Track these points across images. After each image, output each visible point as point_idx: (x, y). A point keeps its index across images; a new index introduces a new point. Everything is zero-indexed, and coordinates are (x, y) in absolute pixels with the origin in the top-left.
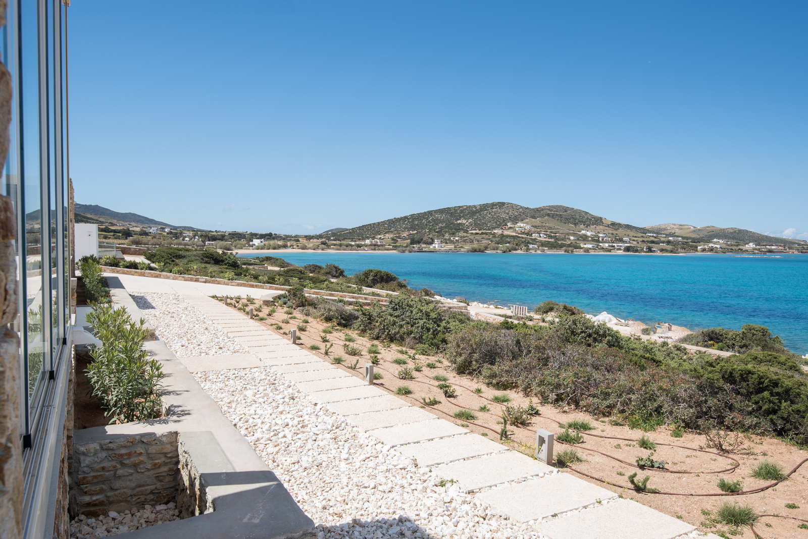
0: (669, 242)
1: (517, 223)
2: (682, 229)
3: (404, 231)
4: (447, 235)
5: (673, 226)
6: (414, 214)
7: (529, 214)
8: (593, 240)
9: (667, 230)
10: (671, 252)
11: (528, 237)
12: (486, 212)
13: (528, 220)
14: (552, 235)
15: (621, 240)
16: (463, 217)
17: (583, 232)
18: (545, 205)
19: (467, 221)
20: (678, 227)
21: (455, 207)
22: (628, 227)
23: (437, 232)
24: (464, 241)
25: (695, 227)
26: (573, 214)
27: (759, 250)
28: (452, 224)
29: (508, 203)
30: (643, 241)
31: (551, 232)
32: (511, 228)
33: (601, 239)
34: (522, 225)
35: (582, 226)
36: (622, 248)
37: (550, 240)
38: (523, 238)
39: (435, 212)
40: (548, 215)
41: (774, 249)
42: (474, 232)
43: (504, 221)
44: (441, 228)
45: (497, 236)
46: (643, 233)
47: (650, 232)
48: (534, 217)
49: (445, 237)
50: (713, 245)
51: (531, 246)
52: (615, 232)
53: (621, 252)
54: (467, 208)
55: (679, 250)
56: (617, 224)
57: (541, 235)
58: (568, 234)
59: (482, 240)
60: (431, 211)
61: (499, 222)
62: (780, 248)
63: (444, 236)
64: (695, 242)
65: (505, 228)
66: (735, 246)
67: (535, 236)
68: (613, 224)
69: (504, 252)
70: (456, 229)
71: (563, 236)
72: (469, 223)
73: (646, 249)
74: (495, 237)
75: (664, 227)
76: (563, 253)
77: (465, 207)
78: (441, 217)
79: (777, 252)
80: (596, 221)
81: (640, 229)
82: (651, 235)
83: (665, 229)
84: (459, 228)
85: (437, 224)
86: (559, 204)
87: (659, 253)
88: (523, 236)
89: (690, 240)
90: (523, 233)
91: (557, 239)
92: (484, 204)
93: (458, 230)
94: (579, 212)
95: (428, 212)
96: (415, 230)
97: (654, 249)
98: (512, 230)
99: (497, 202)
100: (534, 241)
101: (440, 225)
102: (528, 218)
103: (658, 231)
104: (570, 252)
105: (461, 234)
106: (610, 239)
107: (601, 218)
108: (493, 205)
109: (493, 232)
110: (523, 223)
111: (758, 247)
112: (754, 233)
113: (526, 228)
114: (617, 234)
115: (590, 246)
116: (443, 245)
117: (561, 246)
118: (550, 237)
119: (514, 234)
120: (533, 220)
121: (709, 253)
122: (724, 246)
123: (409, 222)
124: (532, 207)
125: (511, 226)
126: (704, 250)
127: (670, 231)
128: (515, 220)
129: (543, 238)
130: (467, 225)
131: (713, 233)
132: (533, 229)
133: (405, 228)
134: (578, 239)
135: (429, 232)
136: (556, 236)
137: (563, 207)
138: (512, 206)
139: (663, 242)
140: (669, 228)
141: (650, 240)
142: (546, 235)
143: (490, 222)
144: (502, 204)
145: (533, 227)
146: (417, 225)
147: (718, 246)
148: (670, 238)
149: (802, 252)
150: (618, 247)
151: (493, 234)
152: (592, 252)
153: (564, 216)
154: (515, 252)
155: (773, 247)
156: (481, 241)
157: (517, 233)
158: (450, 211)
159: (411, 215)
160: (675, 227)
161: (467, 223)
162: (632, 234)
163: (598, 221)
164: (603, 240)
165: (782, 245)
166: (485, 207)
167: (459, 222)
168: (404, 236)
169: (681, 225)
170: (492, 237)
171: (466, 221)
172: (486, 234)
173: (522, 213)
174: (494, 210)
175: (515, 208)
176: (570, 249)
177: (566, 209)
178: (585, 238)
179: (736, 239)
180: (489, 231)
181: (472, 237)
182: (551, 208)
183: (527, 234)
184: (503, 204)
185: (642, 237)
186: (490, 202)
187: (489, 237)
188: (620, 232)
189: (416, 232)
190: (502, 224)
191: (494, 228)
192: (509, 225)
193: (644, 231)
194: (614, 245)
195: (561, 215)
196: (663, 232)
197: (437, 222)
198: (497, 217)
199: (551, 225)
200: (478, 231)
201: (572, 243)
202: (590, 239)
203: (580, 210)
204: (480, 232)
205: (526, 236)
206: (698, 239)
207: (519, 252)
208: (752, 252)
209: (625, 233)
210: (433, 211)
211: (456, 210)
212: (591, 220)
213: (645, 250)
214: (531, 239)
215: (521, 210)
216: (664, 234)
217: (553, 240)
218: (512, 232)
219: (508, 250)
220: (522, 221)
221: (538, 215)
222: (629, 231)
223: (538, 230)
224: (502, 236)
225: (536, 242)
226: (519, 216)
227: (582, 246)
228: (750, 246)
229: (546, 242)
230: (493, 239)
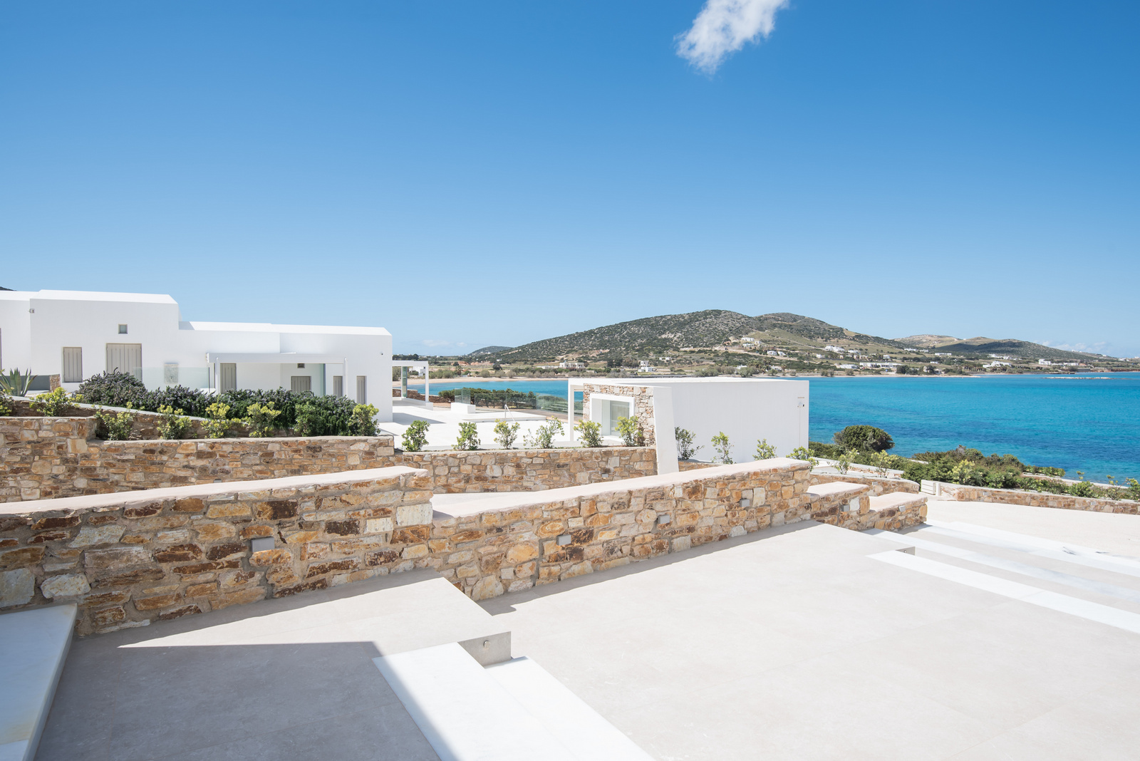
1: (740, 337)
2: (942, 342)
3: (591, 350)
4: (651, 354)
5: (930, 338)
6: (602, 327)
7: (754, 325)
8: (846, 358)
9: (923, 343)
10: (961, 373)
11: (762, 355)
12: (698, 322)
13: (754, 333)
14: (792, 352)
15: (880, 358)
16: (668, 329)
17: (828, 348)
18: (768, 313)
19: (675, 336)
20: (936, 339)
21: (656, 317)
22: (878, 340)
23: (637, 350)
24: (678, 362)
26: (805, 324)
27: (1059, 368)
28: (655, 339)
29: (725, 312)
32: (735, 344)
33: (855, 357)
34: (748, 340)
35: (820, 340)
37: (792, 359)
38: (756, 357)
39: (629, 324)
42: (687, 349)
43: (724, 335)
44: (641, 345)
45: (720, 354)
47: (908, 346)
48: (760, 329)
49: (650, 357)
50: (999, 363)
52: (864, 347)
53: (893, 374)
54: (672, 318)
55: (963, 370)
56: (863, 336)
57: (779, 353)
58: (811, 351)
59: (702, 360)
60: (625, 323)
61: (718, 336)
62: (1081, 365)
63: (648, 356)
64: (971, 359)
65: (728, 344)
66: (1024, 363)
67: (770, 354)
70: (662, 346)
72: (678, 338)
73: (927, 370)
74: (717, 356)
75: (918, 339)
77: (669, 317)
78: (639, 331)
80: (837, 332)
82: (910, 349)
84: (664, 346)
85: (635, 340)
86: (786, 312)
88: (754, 354)
89: (962, 357)
90: (754, 350)
91: (801, 357)
92: (693, 313)
93: (666, 347)
94: (813, 321)
95: (620, 324)
96: (606, 348)
97: (938, 370)
99: (710, 309)
100: (771, 361)
101: (639, 341)
102: (754, 330)
104: (829, 375)
105: (671, 352)
106: (866, 356)
107: (842, 329)
108: (706, 314)
109: (713, 350)
110: (750, 337)
111: (1054, 364)
112: (1039, 346)
113: (755, 343)
114: (866, 350)
115: (848, 367)
116: (652, 367)
118: (791, 355)
119: (742, 352)
120: (761, 332)
122: (1013, 364)
123: (596, 337)
125: (735, 341)
128: (738, 333)
129: (781, 356)
130: (675, 341)
132: (764, 345)
133: (593, 346)
134: (827, 357)
135: (627, 350)
136: (797, 354)
137: (791, 315)
138: (731, 315)
140: (925, 341)
142: (784, 352)
143: (706, 336)
145: (763, 342)
146: (609, 341)
147: (1008, 364)
148: (936, 354)
149: (1112, 370)
151: (714, 352)
153: (794, 327)
155: (1072, 364)
156: (702, 362)
157: (745, 350)
158: (650, 322)
159: (599, 328)
160: (932, 339)
161: (675, 338)
162: (886, 349)
163: (838, 333)
165: (1079, 360)
166: (695, 317)
167: (663, 336)
168: (593, 357)
169: (941, 337)
170: (714, 356)
171: (673, 336)
172: (705, 352)
173: (745, 325)
175: (734, 317)
176: (829, 371)
178: (833, 356)
180: (708, 349)
181: (687, 356)
182: (776, 317)
183: (760, 351)
184: (719, 312)
185: (900, 352)
186: (701, 309)
187: (710, 357)
188: (871, 347)
189: (608, 350)
190: (722, 338)
191: (713, 344)
192: (732, 339)
193: (900, 345)
195: (791, 326)
196: (919, 346)
197: (633, 337)
198: (714, 329)
199: (785, 339)
200: (692, 349)
201: (822, 363)
203: (813, 319)
204: (696, 350)
205: (758, 354)
209: (876, 348)
210: (627, 322)
211: (658, 322)
213: (925, 371)
215: (743, 320)
216: (925, 348)
217: (795, 359)
218: (739, 349)
219: (749, 374)
220: (747, 334)
221: (764, 326)
222: (881, 345)
223: (771, 346)
224: (727, 354)
225: (775, 362)
226: (742, 328)
227: (838, 367)
228: (1042, 363)
229: (787, 361)
230: (717, 359)
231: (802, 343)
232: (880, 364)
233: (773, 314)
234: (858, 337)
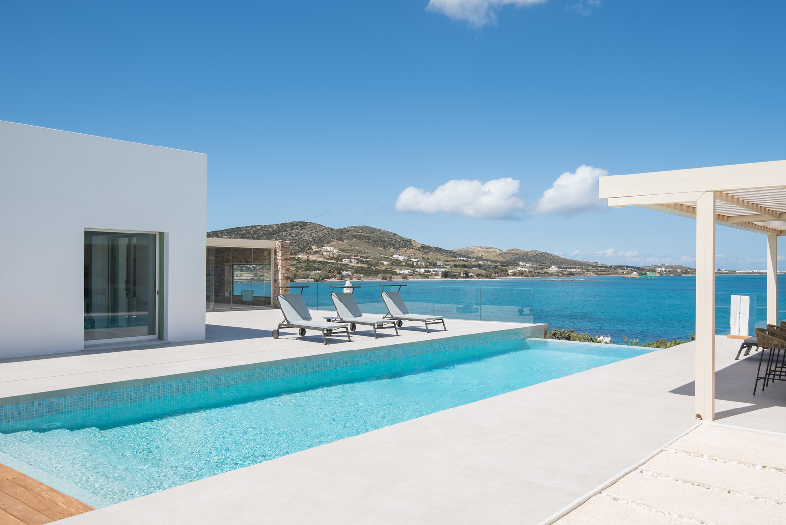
0: (480, 266)
1: (323, 246)
2: (488, 252)
5: (479, 249)
7: (335, 236)
8: (407, 265)
9: (474, 253)
10: (487, 277)
11: (338, 262)
12: (285, 233)
13: (334, 243)
14: (364, 259)
15: (434, 265)
17: (395, 256)
18: (350, 226)
20: (484, 250)
21: (247, 227)
22: (438, 250)
25: (500, 250)
26: (381, 236)
27: (562, 273)
29: (311, 223)
30: (455, 266)
31: (362, 257)
32: (316, 252)
33: (415, 264)
34: (329, 249)
35: (392, 249)
36: (440, 273)
37: (363, 266)
38: (333, 264)
39: (221, 233)
40: (355, 237)
41: (574, 272)
43: (308, 244)
45: (302, 261)
46: (454, 257)
47: (460, 255)
48: (340, 239)
50: (521, 269)
51: (344, 273)
52: (426, 256)
54: (261, 228)
55: (493, 275)
56: (427, 247)
57: (353, 260)
58: (381, 259)
60: (216, 231)
61: (303, 245)
62: (579, 270)
64: (504, 266)
65: (310, 252)
66: (540, 269)
67: (345, 261)
68: (423, 247)
69: (317, 281)
71: (376, 261)
73: (463, 274)
74: (300, 262)
75: (471, 250)
76: (380, 280)
77: (259, 227)
79: (577, 275)
80: (406, 243)
81: (451, 252)
82: (461, 258)
83: (472, 252)
86: (365, 225)
87: (475, 279)
88: (333, 261)
89: (498, 264)
90: (332, 258)
91: (370, 264)
92: (282, 224)
94: (387, 233)
97: (471, 274)
98: (318, 255)
99: (297, 221)
100: (346, 267)
102: (335, 240)
103: (466, 254)
104: (388, 279)
106: (424, 264)
107: (410, 241)
108: (293, 225)
109: (296, 257)
110: (329, 246)
111: (560, 270)
112: (554, 256)
113: (334, 252)
114: (428, 258)
115: (406, 272)
117: (376, 273)
118: (362, 262)
119: (322, 259)
120: (341, 242)
121: (519, 277)
122: (531, 269)
124: (335, 228)
125: (317, 250)
126: (515, 274)
127: (477, 254)
128: (321, 242)
129: (354, 263)
131: (517, 256)
132: (343, 254)
134: (392, 265)
136: (368, 261)
137: (370, 228)
138: (315, 227)
139: (475, 266)
140: (476, 251)
141: (462, 264)
142: (358, 259)
144: (303, 224)
145: (342, 251)
147: (526, 270)
148: (480, 262)
149: (597, 275)
150: (434, 273)
151: (297, 260)
152: (410, 279)
153: (372, 238)
154: (328, 280)
155: (573, 270)
157: (325, 258)
158: (241, 231)
160: (481, 250)
162: (443, 257)
163: (407, 244)
164: (417, 265)
165: (579, 267)
166: (283, 227)
169: (487, 248)
170: (297, 263)
173: (327, 235)
174: (294, 231)
175: (318, 228)
176: (388, 275)
177: (373, 230)
178: (398, 263)
179: (539, 262)
180: (292, 256)
182: (356, 229)
183: (337, 259)
184: (305, 224)
185: (453, 260)
186: (289, 221)
187: (293, 263)
188: (432, 256)
190: (305, 247)
191: (297, 252)
192: (314, 248)
193: (454, 254)
194: (430, 270)
195: (368, 237)
196: (470, 255)
198: (299, 239)
199: (360, 248)
201: (387, 269)
202: (404, 263)
203: (388, 232)
205: (335, 261)
206: (505, 263)
207: (333, 280)
208: (557, 275)
209: (436, 257)
210: (218, 231)
211: (248, 231)
212: (400, 242)
213: (462, 275)
214: (342, 264)
215: (326, 231)
216: (474, 258)
217: (365, 266)
218: (319, 257)
219: (321, 278)
220: (328, 243)
221: (344, 237)
222: (440, 254)
223: (347, 254)
224: (308, 261)
225: (349, 268)
226: (324, 238)
227: (398, 272)
228: (553, 269)
229: (358, 267)
230: (299, 266)
231: (375, 252)
232: (431, 270)
233: (355, 227)
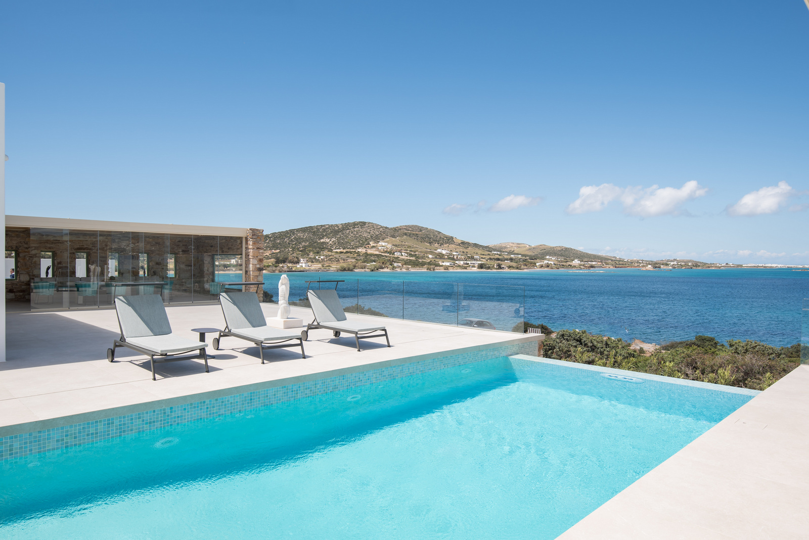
0: (511, 260)
1: (378, 242)
2: (519, 247)
3: (266, 250)
4: (311, 254)
5: (512, 245)
6: (275, 233)
7: (389, 234)
8: (449, 258)
9: (507, 248)
10: (517, 268)
11: (391, 255)
12: (348, 231)
13: (388, 239)
14: (412, 253)
15: (472, 258)
16: (326, 235)
17: (439, 250)
18: (402, 225)
19: (331, 240)
20: (516, 245)
21: (318, 226)
22: (476, 245)
23: (301, 251)
24: (330, 260)
25: (529, 246)
26: (427, 234)
27: (584, 265)
28: (315, 243)
29: (369, 223)
30: (490, 259)
31: (411, 251)
32: (373, 247)
33: (455, 257)
34: (384, 244)
35: (436, 245)
36: (476, 265)
37: (411, 258)
38: (386, 256)
39: (297, 231)
40: (406, 234)
41: (595, 265)
42: (338, 250)
43: (366, 240)
44: (305, 247)
45: (361, 255)
46: (489, 251)
47: (495, 250)
48: (393, 236)
49: (310, 256)
50: (547, 262)
51: (395, 264)
52: (465, 250)
53: (475, 269)
54: (329, 227)
55: (522, 267)
56: (466, 243)
57: (403, 254)
58: (427, 253)
59: (348, 258)
61: (362, 241)
62: (599, 263)
63: (308, 255)
64: (532, 259)
65: (368, 247)
66: (564, 262)
67: (397, 254)
68: (463, 243)
69: (372, 271)
70: (320, 248)
71: (422, 254)
72: (333, 242)
73: (497, 266)
74: (359, 255)
75: (504, 245)
76: (426, 270)
77: (328, 226)
78: (304, 236)
79: (597, 267)
80: (448, 240)
81: (487, 247)
82: (496, 252)
83: (505, 247)
84: (322, 247)
85: (300, 243)
86: (414, 224)
87: (507, 270)
88: (386, 254)
89: (528, 258)
90: (386, 252)
91: (417, 257)
92: (346, 224)
93: (323, 249)
94: (433, 231)
95: (290, 230)
96: (277, 249)
97: (503, 266)
98: (375, 249)
99: (358, 221)
100: (397, 259)
101: (303, 244)
102: (389, 237)
103: (500, 249)
104: (432, 269)
105: (326, 253)
106: (463, 257)
107: (452, 238)
108: (355, 225)
109: (357, 251)
110: (385, 242)
111: (582, 263)
112: (577, 251)
113: (388, 247)
114: (467, 252)
115: (448, 264)
116: (310, 264)
117: (423, 264)
118: (411, 255)
119: (377, 253)
120: (394, 239)
121: (546, 269)
122: (556, 262)
123: (270, 240)
124: (390, 226)
125: (374, 245)
126: (542, 266)
127: (510, 249)
128: (377, 239)
129: (405, 256)
130: (330, 244)
131: (545, 251)
132: (395, 248)
133: (267, 247)
134: (436, 258)
135: (293, 250)
136: (416, 255)
137: (418, 227)
138: (373, 226)
139: (507, 260)
140: (509, 247)
141: (496, 258)
142: (407, 253)
143: (353, 241)
144: (363, 224)
145: (394, 246)
146: (280, 244)
147: (552, 263)
148: (512, 256)
149: (616, 267)
150: (472, 265)
151: (357, 253)
152: (451, 270)
153: (420, 236)
154: (382, 270)
155: (593, 263)
156: (347, 260)
157: (380, 251)
158: (313, 229)
159: (273, 234)
160: (514, 245)
161: (331, 242)
162: (480, 252)
163: (450, 240)
164: (457, 258)
165: (599, 261)
166: (347, 226)
167: (322, 241)
168: (266, 255)
169: (518, 244)
170: (357, 256)
171: (329, 240)
172: (351, 253)
173: (382, 233)
174: (355, 229)
175: (375, 227)
176: (432, 266)
177: (421, 229)
178: (441, 256)
179: (564, 256)
180: (353, 250)
181: (337, 256)
182: (407, 228)
183: (390, 253)
184: (364, 223)
185: (489, 254)
186: (352, 221)
187: (354, 256)
188: (470, 250)
189: (278, 251)
190: (364, 243)
191: (357, 247)
192: (372, 244)
193: (489, 249)
195: (417, 234)
196: (504, 250)
197: (300, 241)
198: (359, 236)
199: (410, 244)
200: (342, 250)
201: (431, 261)
202: (446, 257)
204: (345, 251)
205: (388, 255)
206: (534, 256)
207: (385, 270)
208: (579, 267)
209: (474, 251)
210: (295, 229)
211: (318, 230)
212: (443, 239)
213: (495, 267)
214: (394, 257)
215: (381, 229)
216: (506, 252)
217: (413, 258)
218: (375, 251)
219: (376, 269)
220: (383, 240)
221: (396, 235)
222: (477, 249)
223: (399, 249)
224: (366, 254)
225: (399, 260)
226: (380, 235)
227: (441, 264)
228: (576, 262)
229: (408, 260)
230: (358, 258)
231: (422, 247)
232: (469, 262)
233: (406, 226)
234: (464, 244)
